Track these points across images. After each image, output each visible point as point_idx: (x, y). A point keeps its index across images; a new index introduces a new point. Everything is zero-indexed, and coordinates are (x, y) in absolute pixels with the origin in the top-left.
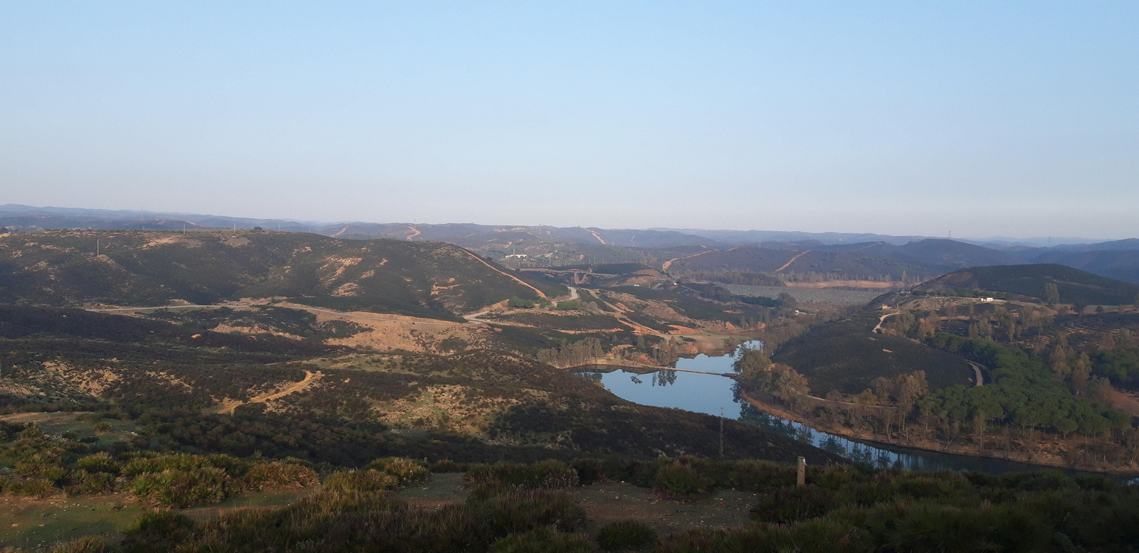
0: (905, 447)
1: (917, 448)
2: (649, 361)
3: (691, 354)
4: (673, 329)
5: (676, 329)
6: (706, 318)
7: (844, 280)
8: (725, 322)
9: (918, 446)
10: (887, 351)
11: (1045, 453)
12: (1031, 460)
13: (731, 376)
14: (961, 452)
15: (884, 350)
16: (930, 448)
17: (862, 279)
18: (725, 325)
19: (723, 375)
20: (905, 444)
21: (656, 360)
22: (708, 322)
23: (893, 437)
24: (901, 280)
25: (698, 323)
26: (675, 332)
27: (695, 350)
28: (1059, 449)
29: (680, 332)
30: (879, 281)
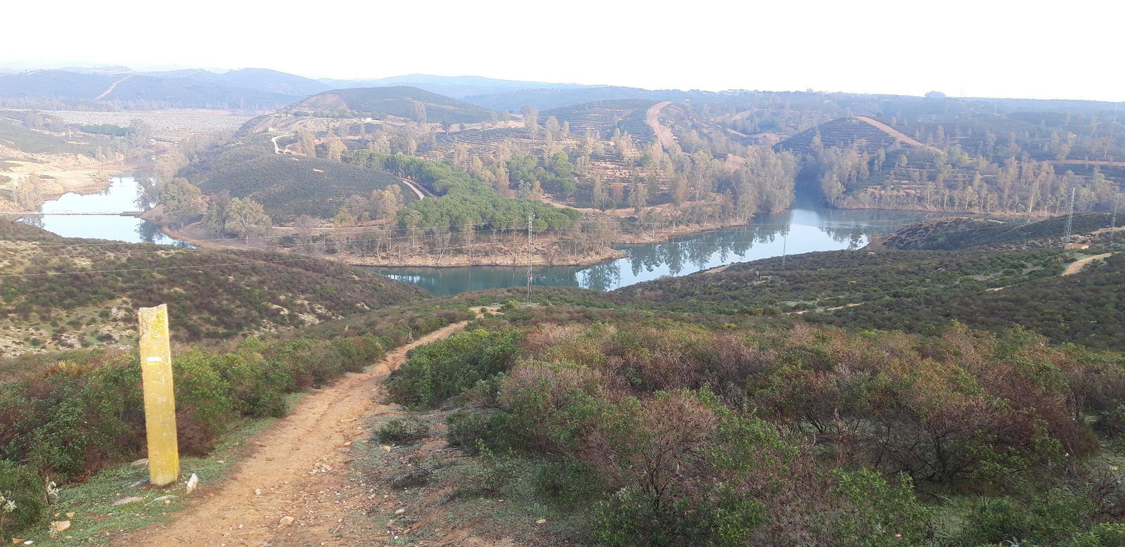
0: (398, 267)
1: (409, 266)
2: (6, 207)
3: (56, 195)
4: (14, 165)
5: (18, 165)
6: (49, 151)
7: (180, 108)
8: (76, 155)
9: (410, 263)
10: (318, 170)
11: (525, 254)
12: (516, 262)
13: (136, 215)
14: (453, 263)
15: (315, 170)
16: (422, 264)
17: (199, 107)
18: (77, 159)
19: (121, 215)
20: (397, 263)
21: (17, 205)
22: (53, 156)
23: (383, 258)
24: (239, 107)
25: (39, 157)
26: (18, 169)
27: (58, 189)
28: (536, 249)
29: (25, 170)
30: (218, 109)
